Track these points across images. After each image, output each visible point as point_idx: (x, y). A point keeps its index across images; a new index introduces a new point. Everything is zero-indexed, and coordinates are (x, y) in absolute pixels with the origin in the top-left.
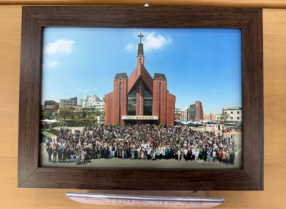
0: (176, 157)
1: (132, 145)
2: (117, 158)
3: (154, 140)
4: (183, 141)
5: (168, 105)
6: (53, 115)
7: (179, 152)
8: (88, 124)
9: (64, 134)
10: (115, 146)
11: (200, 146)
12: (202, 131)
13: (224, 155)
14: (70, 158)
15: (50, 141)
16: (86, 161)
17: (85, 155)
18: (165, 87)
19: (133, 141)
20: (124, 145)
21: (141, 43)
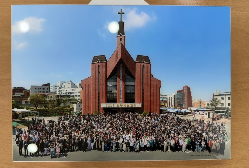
0: (162, 148)
1: (112, 136)
2: (96, 150)
3: (137, 130)
4: (170, 131)
5: (152, 91)
6: (23, 103)
7: (165, 143)
8: (63, 114)
9: (36, 125)
10: (94, 138)
11: (188, 136)
12: (190, 120)
13: (214, 145)
14: (44, 151)
15: (20, 133)
16: (61, 154)
17: (60, 147)
18: (149, 71)
19: (114, 131)
20: (103, 136)
21: (121, 20)
